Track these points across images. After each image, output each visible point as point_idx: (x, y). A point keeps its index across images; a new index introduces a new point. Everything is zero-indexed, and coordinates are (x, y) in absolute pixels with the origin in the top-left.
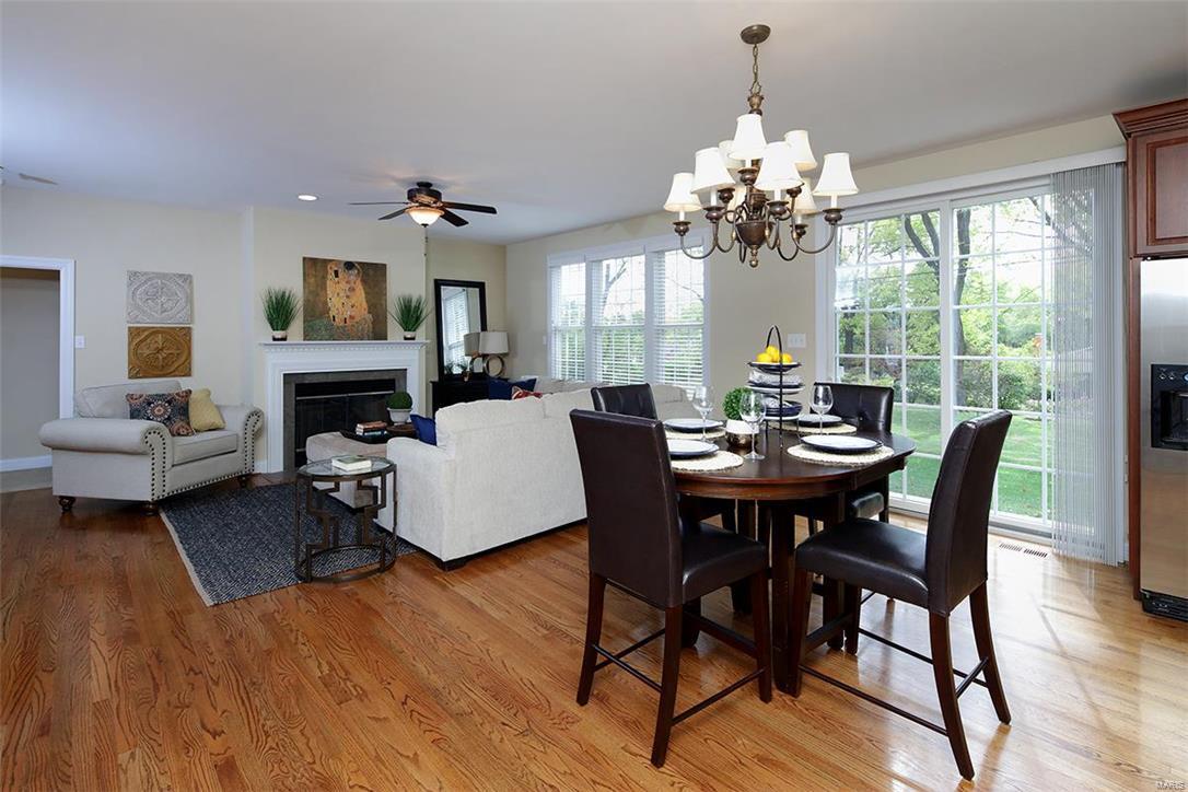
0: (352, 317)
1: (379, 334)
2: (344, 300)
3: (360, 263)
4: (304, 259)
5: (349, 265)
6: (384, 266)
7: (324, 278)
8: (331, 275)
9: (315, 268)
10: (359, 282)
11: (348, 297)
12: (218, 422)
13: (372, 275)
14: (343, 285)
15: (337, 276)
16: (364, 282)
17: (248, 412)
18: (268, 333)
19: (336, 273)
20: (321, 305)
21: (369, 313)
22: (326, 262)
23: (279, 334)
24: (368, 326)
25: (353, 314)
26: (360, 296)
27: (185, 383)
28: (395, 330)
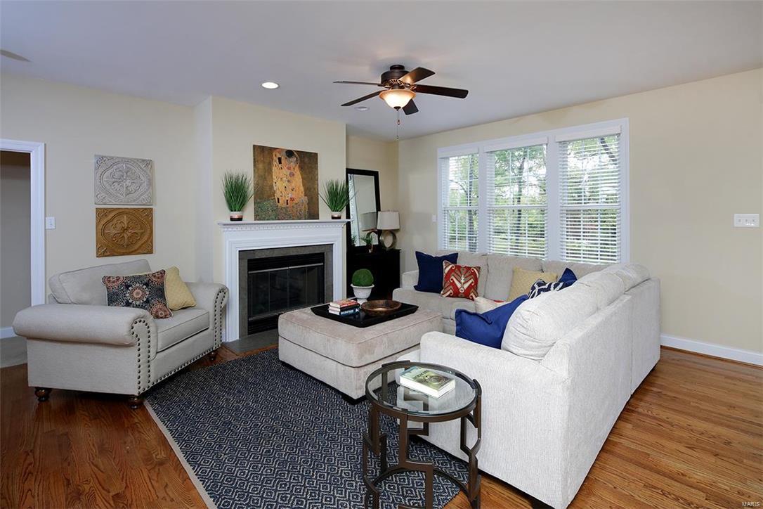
0: (292, 199)
1: (313, 215)
2: (286, 183)
3: (297, 152)
4: (255, 147)
5: (290, 153)
6: (316, 154)
7: (270, 164)
8: (276, 162)
9: (263, 153)
10: (297, 168)
11: (289, 181)
12: (189, 301)
13: (307, 161)
14: (286, 171)
15: (280, 163)
16: (301, 168)
17: (217, 289)
18: (225, 214)
19: (280, 159)
20: (268, 188)
21: (305, 195)
22: (272, 150)
23: (236, 215)
24: (304, 208)
25: (293, 196)
26: (298, 180)
28: (325, 211)
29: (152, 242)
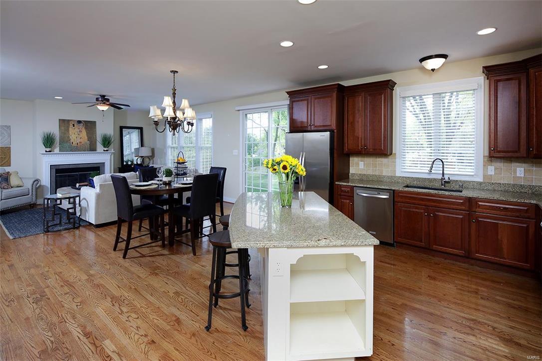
0: (80, 142)
1: (92, 148)
2: (77, 136)
3: (84, 121)
4: (60, 120)
5: (79, 122)
6: (95, 122)
7: (68, 127)
8: (71, 126)
9: (64, 124)
10: (83, 128)
11: (78, 134)
12: (21, 184)
13: (90, 126)
14: (77, 130)
15: (74, 126)
16: (86, 128)
17: (33, 180)
18: (43, 149)
19: (74, 125)
20: (67, 138)
21: (88, 140)
22: (69, 121)
23: (48, 150)
24: (88, 146)
25: (81, 141)
26: (84, 134)
27: (7, 169)
28: (100, 148)
29: (10, 161)
